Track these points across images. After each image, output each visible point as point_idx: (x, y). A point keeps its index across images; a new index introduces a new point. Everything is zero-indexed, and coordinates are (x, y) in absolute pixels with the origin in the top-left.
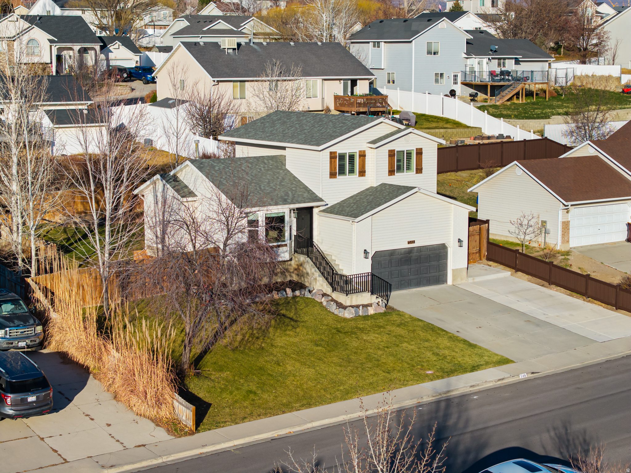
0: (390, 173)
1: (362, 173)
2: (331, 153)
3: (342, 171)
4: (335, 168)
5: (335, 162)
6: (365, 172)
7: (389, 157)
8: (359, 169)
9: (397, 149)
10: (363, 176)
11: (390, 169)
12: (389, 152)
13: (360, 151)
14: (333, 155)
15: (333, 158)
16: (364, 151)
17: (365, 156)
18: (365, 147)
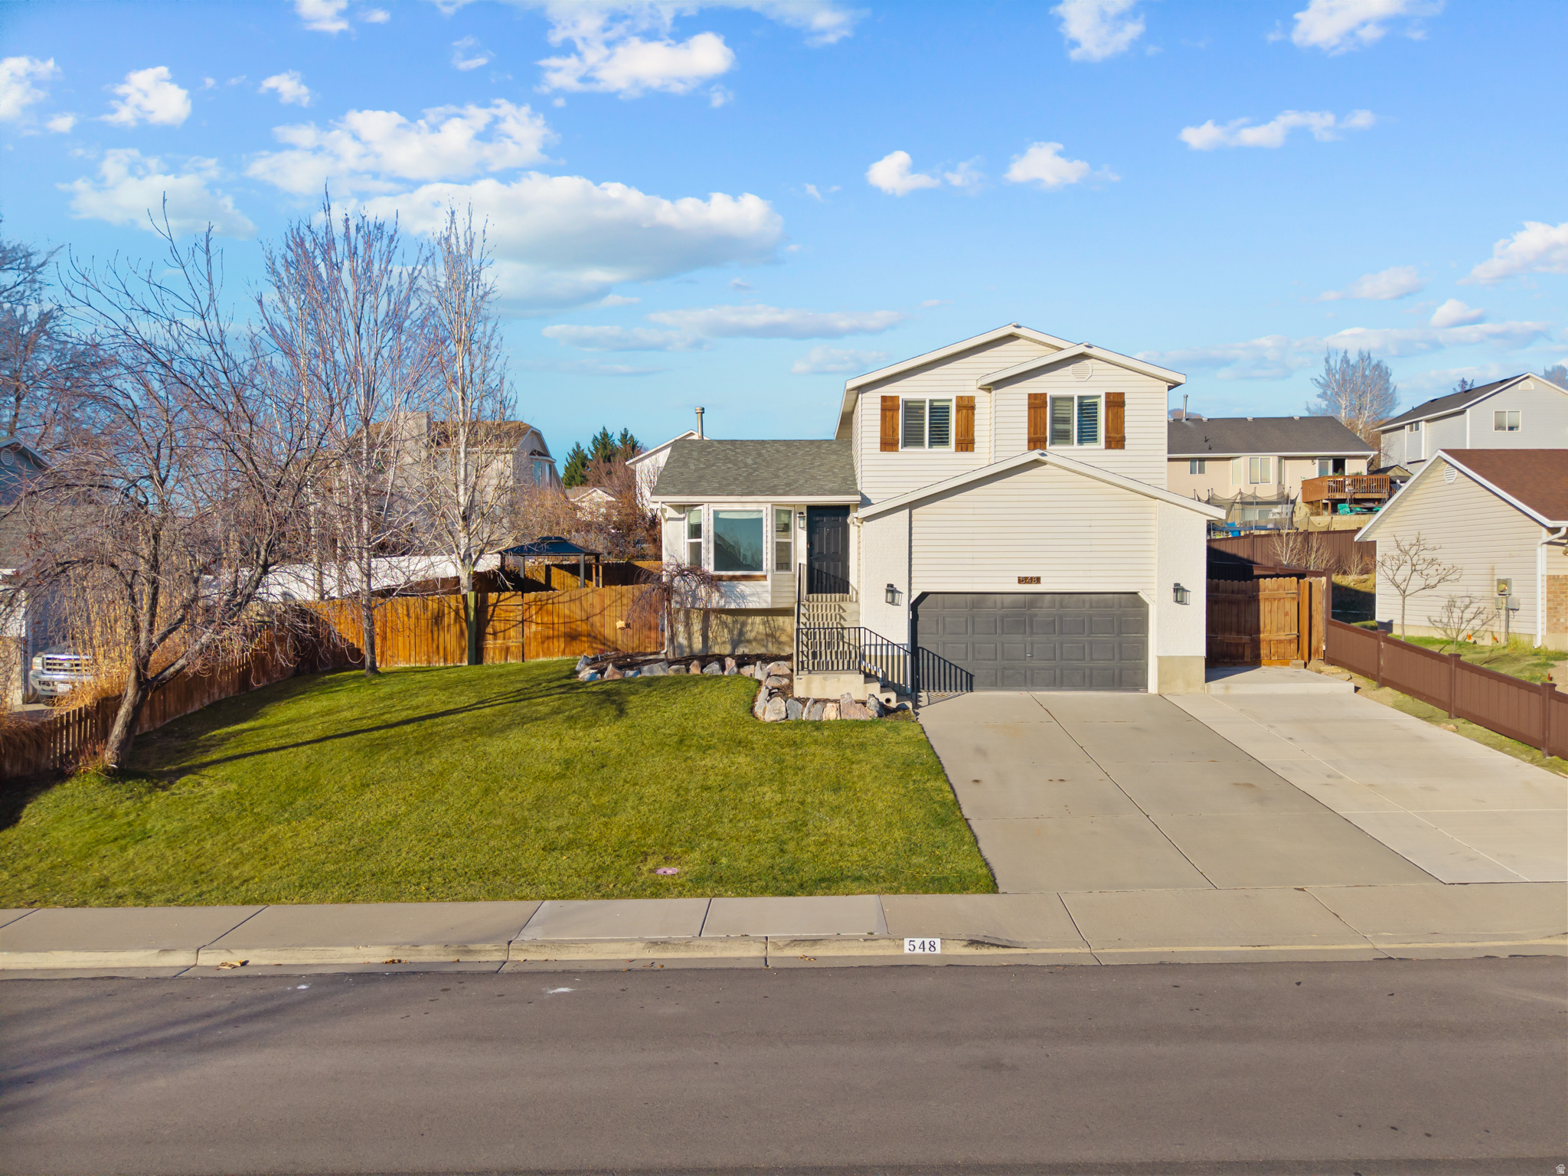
0: (1032, 444)
1: (966, 444)
2: (884, 399)
3: (913, 438)
4: (895, 430)
5: (894, 418)
6: (972, 442)
7: (1029, 408)
8: (957, 434)
9: (1051, 392)
10: (967, 450)
11: (1032, 436)
12: (1029, 398)
13: (960, 399)
14: (889, 403)
15: (890, 410)
16: (971, 399)
17: (973, 408)
18: (971, 389)
